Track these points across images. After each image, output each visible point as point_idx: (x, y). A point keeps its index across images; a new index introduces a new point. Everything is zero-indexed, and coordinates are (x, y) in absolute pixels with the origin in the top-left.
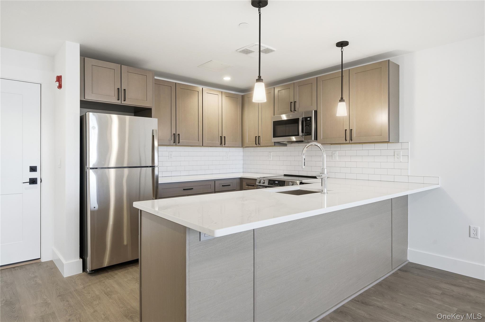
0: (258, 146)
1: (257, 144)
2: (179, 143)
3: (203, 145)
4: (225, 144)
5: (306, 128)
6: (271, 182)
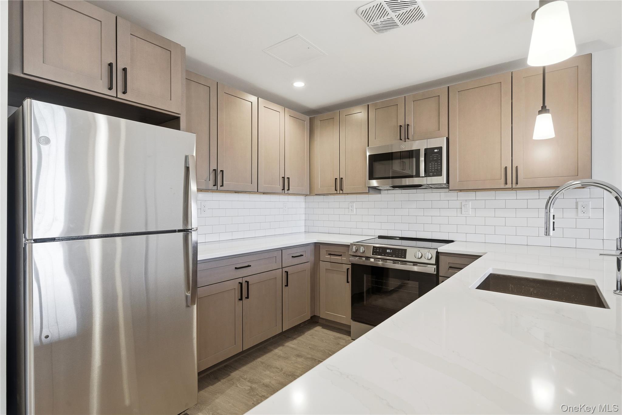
0: (338, 192)
1: (337, 190)
2: (222, 186)
3: (259, 191)
4: (289, 190)
5: (431, 164)
6: (378, 251)
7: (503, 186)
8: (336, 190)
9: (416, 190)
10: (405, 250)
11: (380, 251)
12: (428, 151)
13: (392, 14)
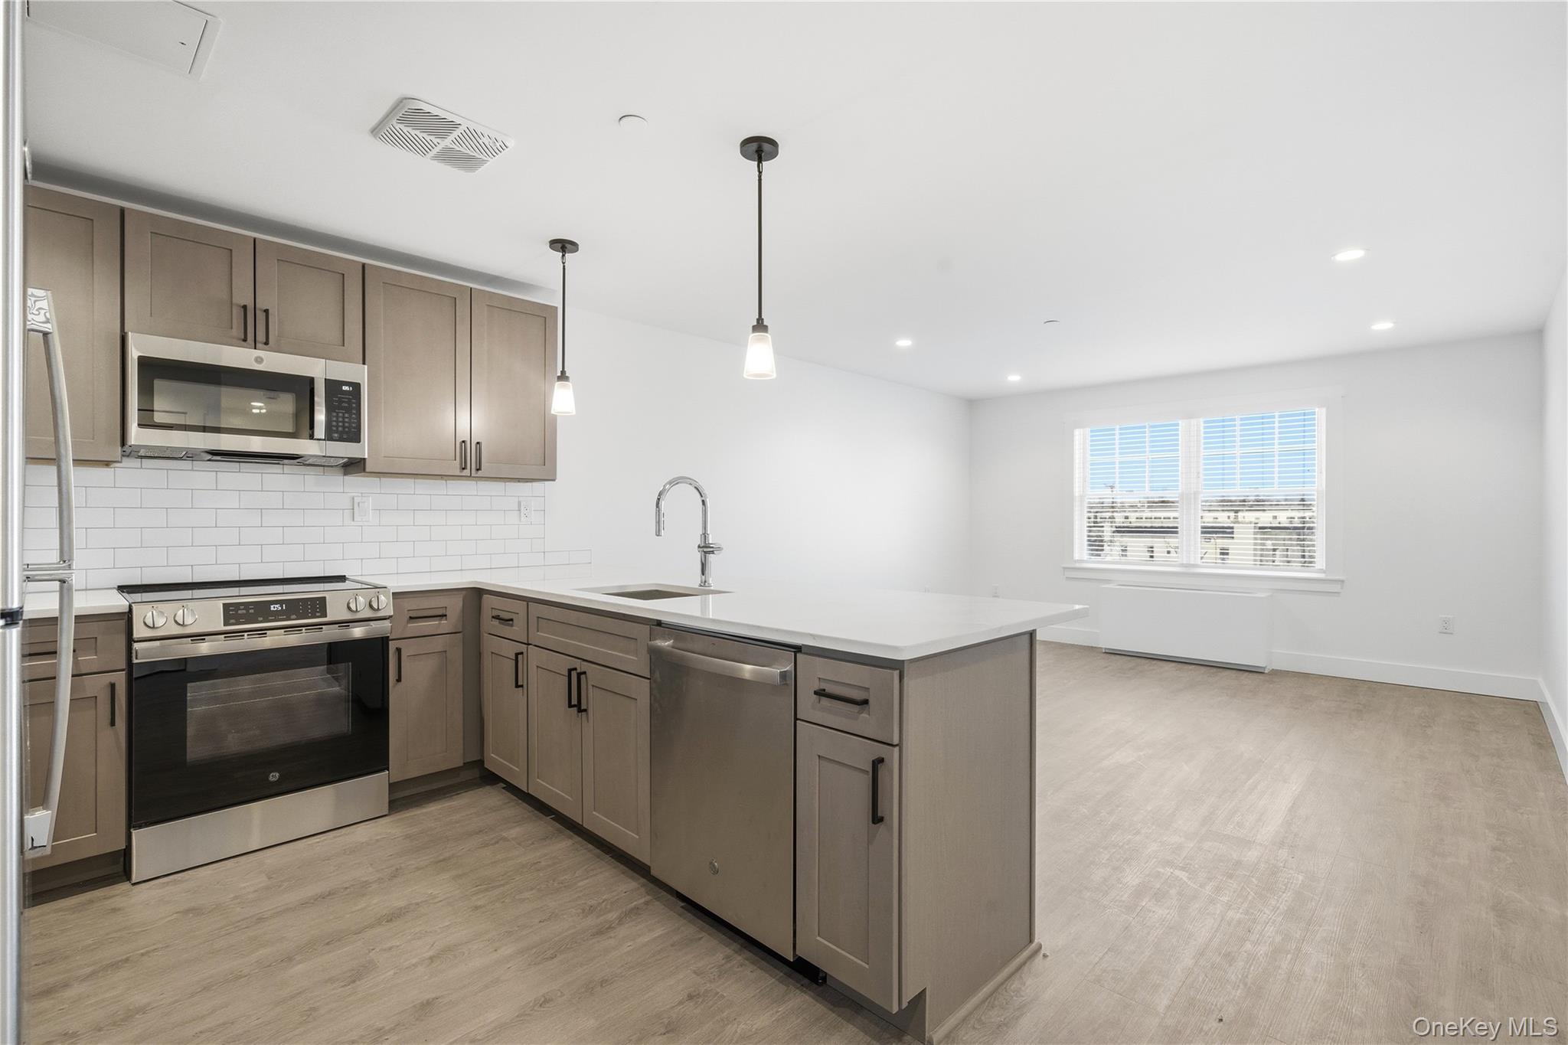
5: (335, 414)
6: (244, 611)
7: (457, 472)
10: (324, 598)
11: (247, 611)
12: (332, 386)
13: (447, 142)
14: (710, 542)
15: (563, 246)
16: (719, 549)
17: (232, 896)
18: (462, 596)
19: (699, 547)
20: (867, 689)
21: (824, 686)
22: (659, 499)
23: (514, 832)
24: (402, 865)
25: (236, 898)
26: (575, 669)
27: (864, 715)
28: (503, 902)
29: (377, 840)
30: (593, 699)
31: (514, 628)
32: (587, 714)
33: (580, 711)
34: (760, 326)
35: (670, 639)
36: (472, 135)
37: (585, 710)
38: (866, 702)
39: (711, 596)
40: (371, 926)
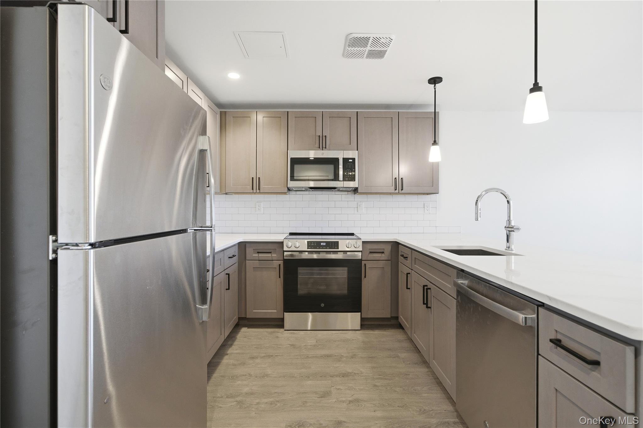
0: (255, 192)
5: (346, 171)
6: (313, 245)
7: (393, 191)
8: (253, 189)
9: (321, 192)
10: (338, 242)
11: (314, 245)
12: (345, 160)
13: (368, 48)
14: (513, 225)
15: (435, 81)
16: (518, 229)
17: (304, 344)
18: (391, 244)
19: (505, 227)
20: (599, 353)
21: (559, 337)
22: (477, 200)
23: (403, 355)
24: (357, 354)
25: (305, 345)
26: (427, 286)
27: (595, 373)
28: (387, 388)
29: (353, 340)
30: (433, 302)
31: (408, 261)
32: (431, 310)
33: (427, 307)
34: (536, 88)
35: (466, 279)
36: (376, 40)
37: (430, 308)
38: (596, 363)
39: (513, 256)
40: (337, 376)
